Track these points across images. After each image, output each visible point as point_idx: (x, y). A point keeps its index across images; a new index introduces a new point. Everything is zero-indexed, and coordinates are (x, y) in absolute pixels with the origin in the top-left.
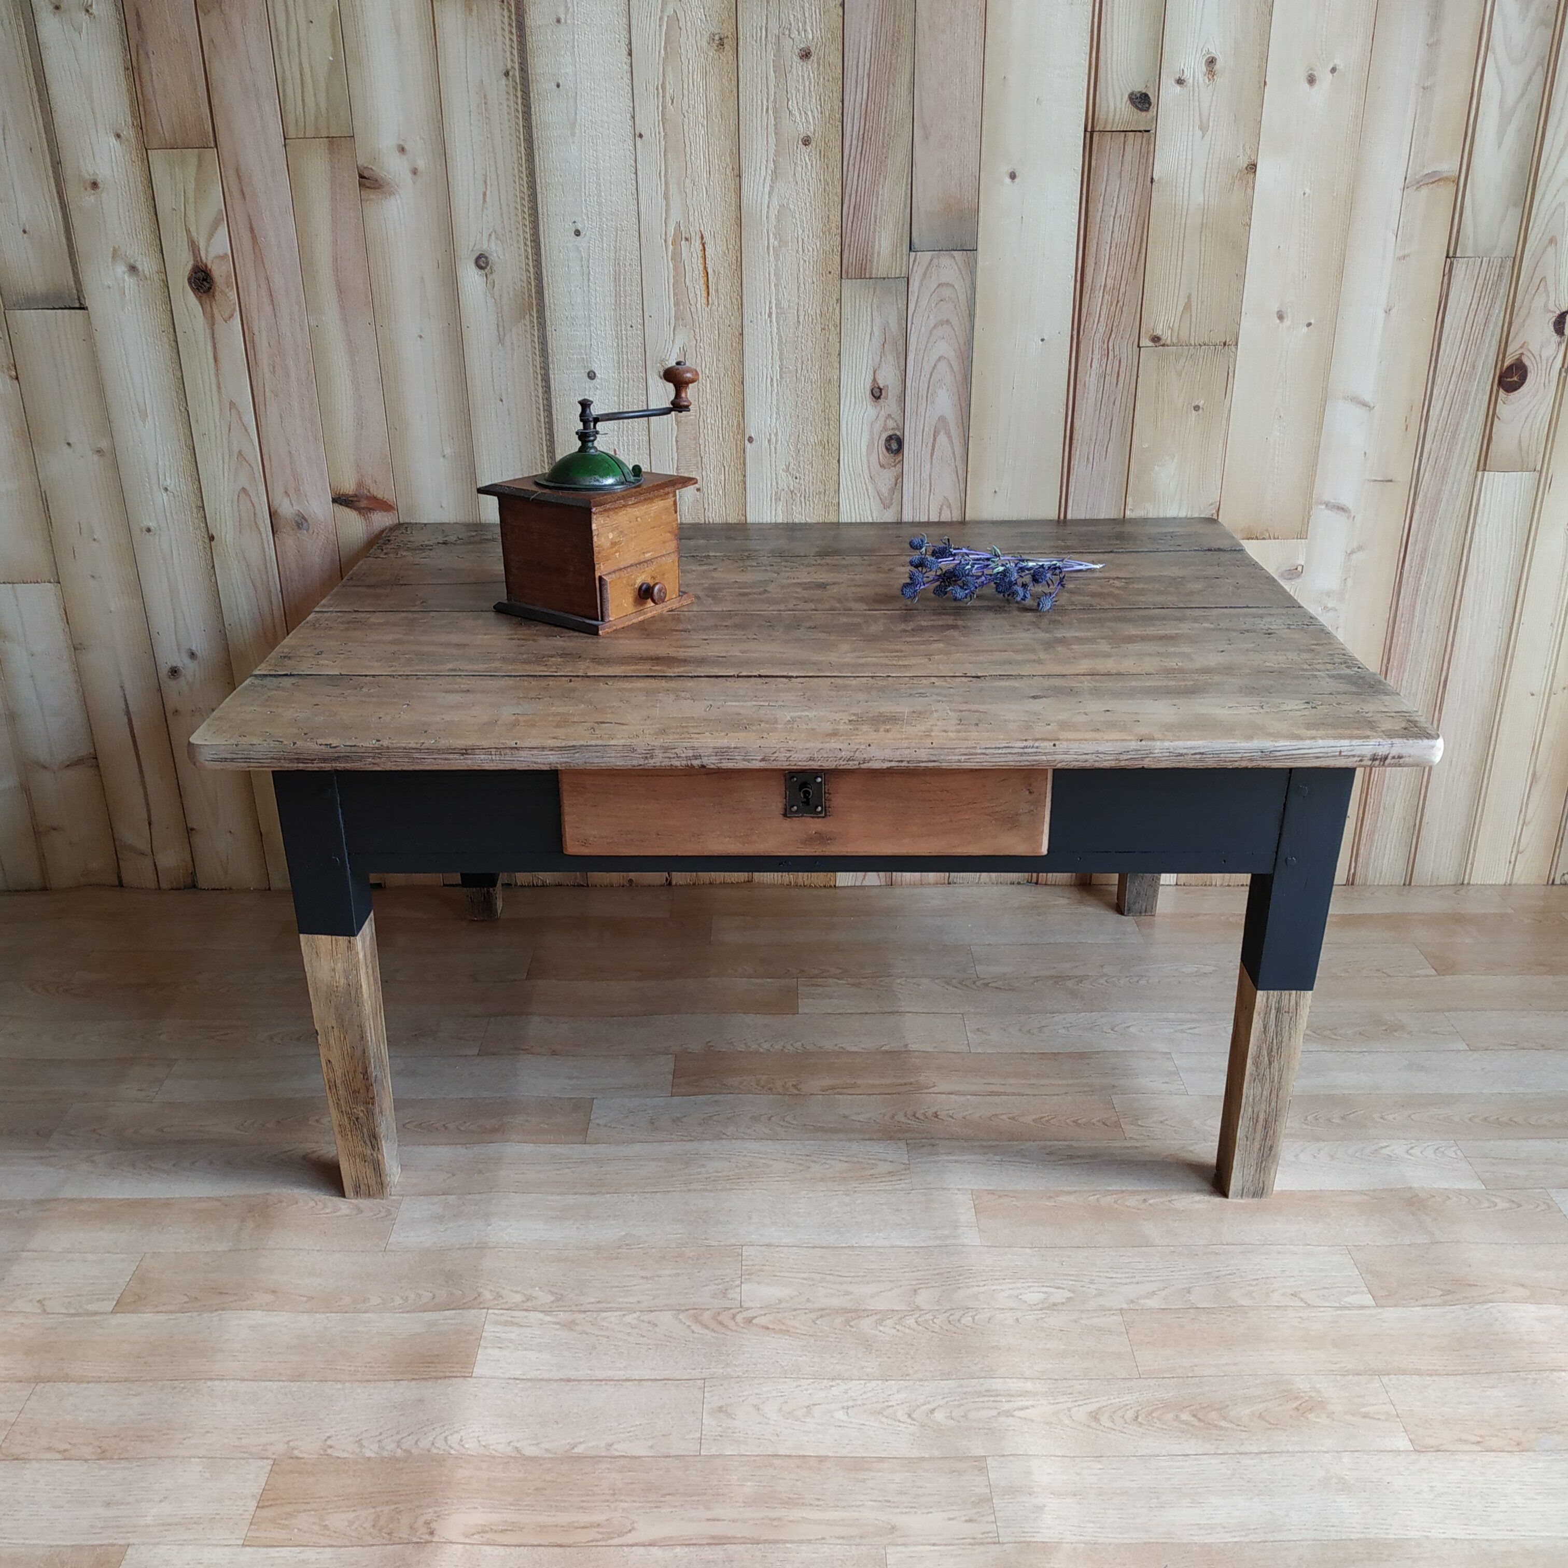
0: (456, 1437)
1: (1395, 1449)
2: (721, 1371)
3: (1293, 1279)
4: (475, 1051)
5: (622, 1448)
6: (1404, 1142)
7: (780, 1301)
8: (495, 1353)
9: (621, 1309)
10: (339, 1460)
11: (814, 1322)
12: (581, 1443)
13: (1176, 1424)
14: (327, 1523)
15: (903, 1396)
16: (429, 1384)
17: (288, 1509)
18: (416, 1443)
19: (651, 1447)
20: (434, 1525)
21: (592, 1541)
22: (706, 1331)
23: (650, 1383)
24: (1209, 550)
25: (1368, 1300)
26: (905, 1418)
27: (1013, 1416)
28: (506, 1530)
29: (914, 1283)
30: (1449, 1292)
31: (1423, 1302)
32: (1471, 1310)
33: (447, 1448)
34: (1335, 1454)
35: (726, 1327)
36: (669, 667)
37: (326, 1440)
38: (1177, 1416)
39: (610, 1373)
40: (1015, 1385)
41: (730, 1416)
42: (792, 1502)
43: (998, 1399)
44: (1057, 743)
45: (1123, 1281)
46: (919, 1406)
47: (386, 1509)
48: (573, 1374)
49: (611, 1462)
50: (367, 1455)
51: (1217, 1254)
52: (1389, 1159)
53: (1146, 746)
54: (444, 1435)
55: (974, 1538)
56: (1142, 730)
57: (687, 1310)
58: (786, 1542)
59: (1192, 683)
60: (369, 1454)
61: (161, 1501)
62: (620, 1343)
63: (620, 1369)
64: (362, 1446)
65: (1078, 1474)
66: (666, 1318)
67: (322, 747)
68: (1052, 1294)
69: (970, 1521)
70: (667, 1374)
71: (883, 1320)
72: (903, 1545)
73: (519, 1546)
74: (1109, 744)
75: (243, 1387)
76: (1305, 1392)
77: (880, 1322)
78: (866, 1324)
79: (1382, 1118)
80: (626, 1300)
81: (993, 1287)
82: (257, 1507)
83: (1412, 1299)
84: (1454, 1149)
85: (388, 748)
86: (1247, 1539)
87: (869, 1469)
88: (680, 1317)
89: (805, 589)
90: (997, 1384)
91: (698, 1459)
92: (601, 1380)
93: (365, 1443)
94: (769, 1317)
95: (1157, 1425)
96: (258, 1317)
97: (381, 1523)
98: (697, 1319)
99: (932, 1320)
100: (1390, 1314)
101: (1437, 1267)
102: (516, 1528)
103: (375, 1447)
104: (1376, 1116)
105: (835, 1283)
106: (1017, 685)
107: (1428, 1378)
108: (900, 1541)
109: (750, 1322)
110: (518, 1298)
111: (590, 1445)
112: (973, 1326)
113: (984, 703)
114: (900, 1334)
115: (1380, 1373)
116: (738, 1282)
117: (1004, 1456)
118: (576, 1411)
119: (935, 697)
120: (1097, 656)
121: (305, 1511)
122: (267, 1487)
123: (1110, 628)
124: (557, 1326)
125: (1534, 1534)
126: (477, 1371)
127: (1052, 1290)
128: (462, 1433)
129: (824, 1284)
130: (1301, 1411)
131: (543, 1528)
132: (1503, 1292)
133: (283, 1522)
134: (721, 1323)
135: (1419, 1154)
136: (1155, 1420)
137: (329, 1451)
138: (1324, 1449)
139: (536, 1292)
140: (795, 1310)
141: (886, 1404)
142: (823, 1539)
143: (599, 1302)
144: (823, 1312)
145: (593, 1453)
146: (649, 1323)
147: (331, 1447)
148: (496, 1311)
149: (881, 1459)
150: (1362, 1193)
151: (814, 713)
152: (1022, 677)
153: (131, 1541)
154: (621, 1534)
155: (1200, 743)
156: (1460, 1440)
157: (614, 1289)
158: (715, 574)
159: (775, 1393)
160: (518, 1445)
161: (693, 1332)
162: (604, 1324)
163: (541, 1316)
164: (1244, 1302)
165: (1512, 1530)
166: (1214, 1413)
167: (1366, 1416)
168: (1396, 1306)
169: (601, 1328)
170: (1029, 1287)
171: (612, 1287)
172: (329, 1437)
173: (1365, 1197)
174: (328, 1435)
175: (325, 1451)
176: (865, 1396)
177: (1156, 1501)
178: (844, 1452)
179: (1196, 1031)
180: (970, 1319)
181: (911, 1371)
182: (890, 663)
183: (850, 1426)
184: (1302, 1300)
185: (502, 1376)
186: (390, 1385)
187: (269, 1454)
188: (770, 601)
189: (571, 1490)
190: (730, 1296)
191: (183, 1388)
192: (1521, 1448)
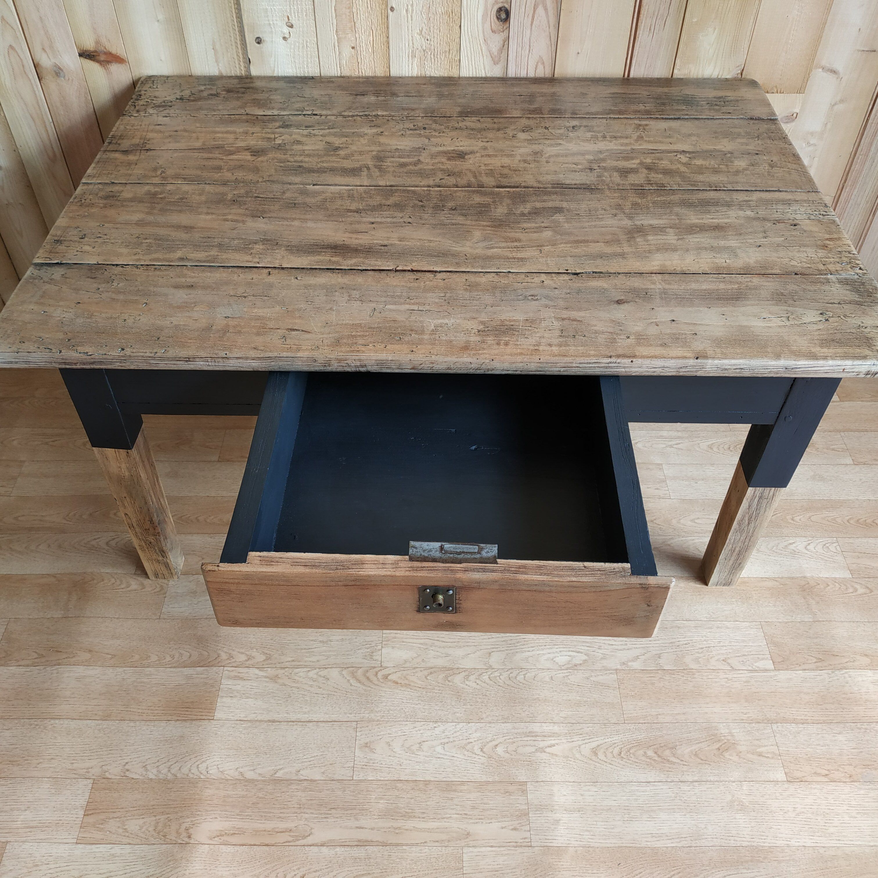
0: (204, 765)
1: (775, 780)
2: (367, 715)
3: (725, 648)
4: (215, 458)
5: (306, 774)
6: (804, 539)
7: (406, 661)
8: (227, 700)
9: (306, 667)
10: (134, 781)
11: (426, 677)
12: (280, 769)
13: (644, 758)
14: (126, 827)
15: (478, 734)
16: (187, 724)
17: (102, 816)
18: (180, 769)
19: (323, 773)
20: (191, 831)
21: (287, 842)
22: (358, 685)
23: (323, 724)
24: (751, 119)
25: (770, 665)
26: (478, 752)
27: (545, 752)
28: (235, 834)
29: (489, 647)
30: (820, 660)
31: (803, 667)
32: (833, 675)
33: (198, 773)
34: (739, 783)
35: (371, 682)
36: (344, 257)
37: (125, 765)
38: (645, 753)
39: (300, 716)
40: (547, 728)
41: (372, 751)
42: (408, 816)
43: (538, 738)
44: (634, 360)
45: (620, 647)
46: (488, 743)
47: (163, 817)
48: (276, 717)
49: (298, 784)
50: (150, 777)
51: (679, 628)
52: (794, 554)
53: (701, 363)
54: (197, 763)
55: (516, 842)
56: (698, 346)
57: (348, 668)
58: (402, 845)
59: (736, 286)
60: (151, 776)
61: (26, 810)
62: (306, 693)
63: (305, 713)
64: (147, 770)
65: (582, 795)
66: (334, 673)
67: (81, 355)
68: (574, 657)
69: (515, 829)
70: (334, 717)
71: (468, 676)
72: (473, 847)
73: (243, 845)
74: (673, 361)
75: (73, 724)
76: (724, 736)
77: (467, 678)
78: (458, 680)
79: (792, 519)
80: (310, 659)
81: (538, 652)
82: (84, 815)
83: (797, 664)
84: (835, 545)
85: (130, 356)
86: (679, 845)
87: (455, 791)
88: (343, 673)
89: (449, 159)
90: (536, 727)
91: (351, 782)
92: (293, 722)
93: (149, 767)
94: (399, 674)
95: (632, 759)
96: (80, 670)
97: (160, 828)
98: (353, 675)
99: (499, 676)
100: (783, 675)
101: (815, 641)
102: (240, 832)
103: (155, 771)
104: (789, 517)
105: (440, 647)
106: (605, 286)
107: (801, 726)
108: (471, 843)
109: (387, 678)
110: (243, 658)
111: (286, 770)
112: (524, 682)
113: (580, 309)
114: (478, 687)
115: (770, 722)
116: (380, 647)
117: (537, 782)
118: (277, 745)
119: (544, 301)
120: (667, 250)
121: (113, 818)
122: (91, 800)
123: (677, 215)
124: (267, 680)
125: (852, 843)
126: (218, 714)
127: (574, 654)
128: (208, 762)
129: (433, 648)
130: (721, 751)
131: (256, 832)
132: (854, 661)
133: (100, 826)
134: (368, 678)
135: (813, 549)
136: (631, 755)
137: (127, 774)
138: (732, 779)
139: (254, 653)
140: (415, 668)
141: (468, 741)
142: (425, 842)
143: (293, 661)
144: (432, 670)
145: (288, 777)
146: (324, 677)
147: (128, 770)
148: (229, 669)
149: (463, 783)
150: (774, 579)
151: (452, 321)
152: (609, 274)
153: (9, 839)
154: (304, 837)
155: (741, 361)
156: (815, 773)
157: (303, 651)
158: (382, 140)
159: (400, 733)
160: (241, 770)
161: (351, 685)
162: (296, 678)
163: (257, 671)
164: (693, 666)
165: (839, 840)
166: (668, 751)
167: (760, 755)
168: (787, 669)
169: (295, 681)
170: (560, 652)
171: (302, 649)
172: (127, 763)
173: (775, 582)
174: (126, 761)
175: (125, 773)
176: (455, 735)
177: (627, 816)
178: (440, 778)
179: (679, 446)
180: (523, 676)
181: (484, 716)
182: (511, 255)
183: (446, 757)
184: (729, 664)
185: (232, 718)
186: (163, 724)
187: (90, 775)
188: (421, 174)
189: (274, 804)
190: (374, 658)
191: (37, 725)
192: (852, 779)
